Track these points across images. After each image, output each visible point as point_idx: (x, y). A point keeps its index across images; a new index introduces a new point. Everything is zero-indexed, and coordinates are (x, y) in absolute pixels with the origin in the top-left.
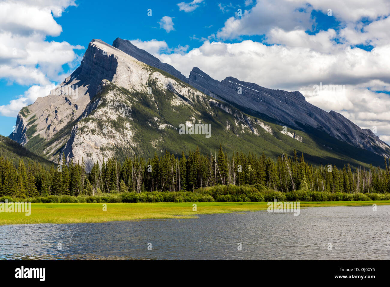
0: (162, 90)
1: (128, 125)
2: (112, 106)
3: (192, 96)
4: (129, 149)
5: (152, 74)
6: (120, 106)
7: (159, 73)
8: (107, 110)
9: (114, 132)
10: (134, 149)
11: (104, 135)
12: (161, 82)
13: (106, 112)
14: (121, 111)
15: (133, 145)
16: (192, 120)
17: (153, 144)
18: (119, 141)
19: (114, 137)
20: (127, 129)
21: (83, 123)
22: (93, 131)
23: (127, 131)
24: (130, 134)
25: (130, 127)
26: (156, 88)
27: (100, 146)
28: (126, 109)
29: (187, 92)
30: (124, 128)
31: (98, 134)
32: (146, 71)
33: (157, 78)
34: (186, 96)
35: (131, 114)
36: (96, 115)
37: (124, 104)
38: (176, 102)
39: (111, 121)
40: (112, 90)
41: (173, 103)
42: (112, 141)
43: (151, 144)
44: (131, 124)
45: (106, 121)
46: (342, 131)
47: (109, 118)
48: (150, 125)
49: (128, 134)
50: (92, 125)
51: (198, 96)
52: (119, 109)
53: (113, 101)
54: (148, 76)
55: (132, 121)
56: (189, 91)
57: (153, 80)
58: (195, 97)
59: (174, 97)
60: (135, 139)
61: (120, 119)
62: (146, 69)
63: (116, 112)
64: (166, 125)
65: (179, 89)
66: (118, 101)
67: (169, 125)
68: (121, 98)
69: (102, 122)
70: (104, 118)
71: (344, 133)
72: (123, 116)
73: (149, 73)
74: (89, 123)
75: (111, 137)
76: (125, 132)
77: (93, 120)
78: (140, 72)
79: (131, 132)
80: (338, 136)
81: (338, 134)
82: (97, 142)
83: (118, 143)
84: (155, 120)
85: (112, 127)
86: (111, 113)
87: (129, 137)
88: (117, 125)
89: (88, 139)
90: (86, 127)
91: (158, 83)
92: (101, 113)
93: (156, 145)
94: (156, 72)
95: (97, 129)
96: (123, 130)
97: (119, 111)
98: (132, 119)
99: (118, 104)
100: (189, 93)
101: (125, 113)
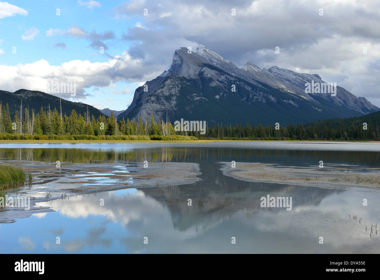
0: (206, 78)
1: (175, 98)
2: (168, 88)
3: (227, 80)
4: (172, 111)
5: (202, 69)
6: (173, 88)
7: (207, 68)
8: (163, 90)
9: (165, 102)
10: (175, 111)
11: (159, 104)
12: (207, 73)
13: (163, 91)
14: (172, 90)
15: (175, 109)
16: (220, 94)
17: (187, 108)
18: (167, 107)
19: (164, 105)
20: (173, 100)
21: (149, 97)
22: (153, 102)
23: (172, 101)
24: (174, 103)
25: (175, 99)
26: (202, 76)
27: (155, 109)
28: (176, 89)
29: (225, 78)
30: (171, 100)
31: (155, 103)
32: (199, 67)
33: (204, 71)
34: (223, 80)
35: (179, 92)
36: (156, 93)
37: (176, 86)
38: (213, 84)
39: (165, 96)
40: (171, 79)
41: (211, 85)
42: (163, 107)
43: (186, 109)
44: (177, 97)
45: (162, 96)
46: (343, 98)
47: (164, 94)
48: (189, 98)
49: (173, 103)
50: (153, 98)
51: (231, 80)
52: (171, 89)
53: (169, 85)
54: (200, 69)
55: (178, 96)
56: (226, 77)
57: (202, 72)
58: (229, 81)
59: (212, 81)
60: (176, 106)
61: (171, 95)
62: (200, 66)
63: (169, 91)
64: (200, 97)
65: (219, 76)
66: (172, 85)
67: (202, 98)
68: (175, 83)
69: (159, 97)
70: (161, 94)
71: (344, 99)
72: (173, 93)
73: (201, 68)
74: (152, 97)
75: (163, 105)
76: (171, 102)
77: (155, 95)
78: (195, 67)
79: (175, 102)
80: (339, 101)
81: (340, 100)
82: (154, 108)
83: (166, 108)
84: (193, 95)
85: (164, 99)
86: (165, 92)
87: (173, 105)
88: (168, 98)
89: (149, 106)
90: (150, 99)
91: (205, 74)
92: (160, 92)
93: (189, 109)
94: (204, 67)
95: (155, 100)
96: (171, 101)
97: (171, 90)
98: (179, 95)
99: (172, 86)
100: (226, 79)
101: (175, 92)
